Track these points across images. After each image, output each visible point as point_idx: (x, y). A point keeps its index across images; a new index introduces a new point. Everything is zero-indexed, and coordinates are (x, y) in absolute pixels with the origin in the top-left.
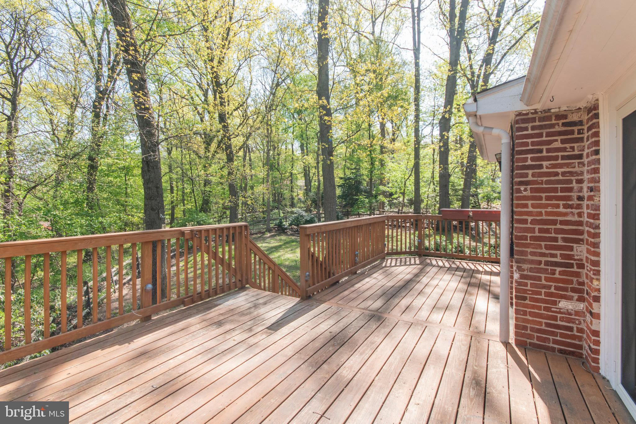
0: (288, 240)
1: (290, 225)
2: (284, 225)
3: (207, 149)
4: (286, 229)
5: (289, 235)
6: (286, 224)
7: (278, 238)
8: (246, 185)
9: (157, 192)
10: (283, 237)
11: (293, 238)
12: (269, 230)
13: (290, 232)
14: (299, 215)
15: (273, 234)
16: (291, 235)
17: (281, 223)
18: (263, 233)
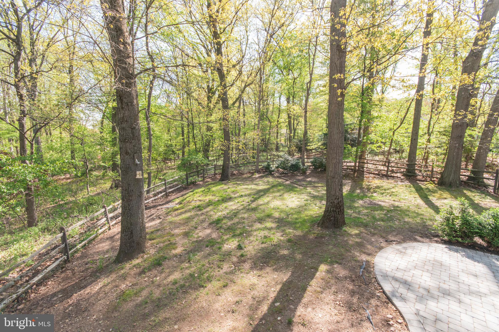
0: (275, 183)
1: (277, 167)
2: (271, 168)
3: (209, 98)
4: (273, 171)
5: (275, 177)
6: (273, 167)
7: (266, 179)
8: (239, 130)
9: (133, 133)
10: (271, 179)
11: (280, 180)
12: (258, 172)
13: (277, 175)
14: (285, 159)
15: (261, 175)
16: (278, 177)
17: (269, 165)
18: (253, 174)
